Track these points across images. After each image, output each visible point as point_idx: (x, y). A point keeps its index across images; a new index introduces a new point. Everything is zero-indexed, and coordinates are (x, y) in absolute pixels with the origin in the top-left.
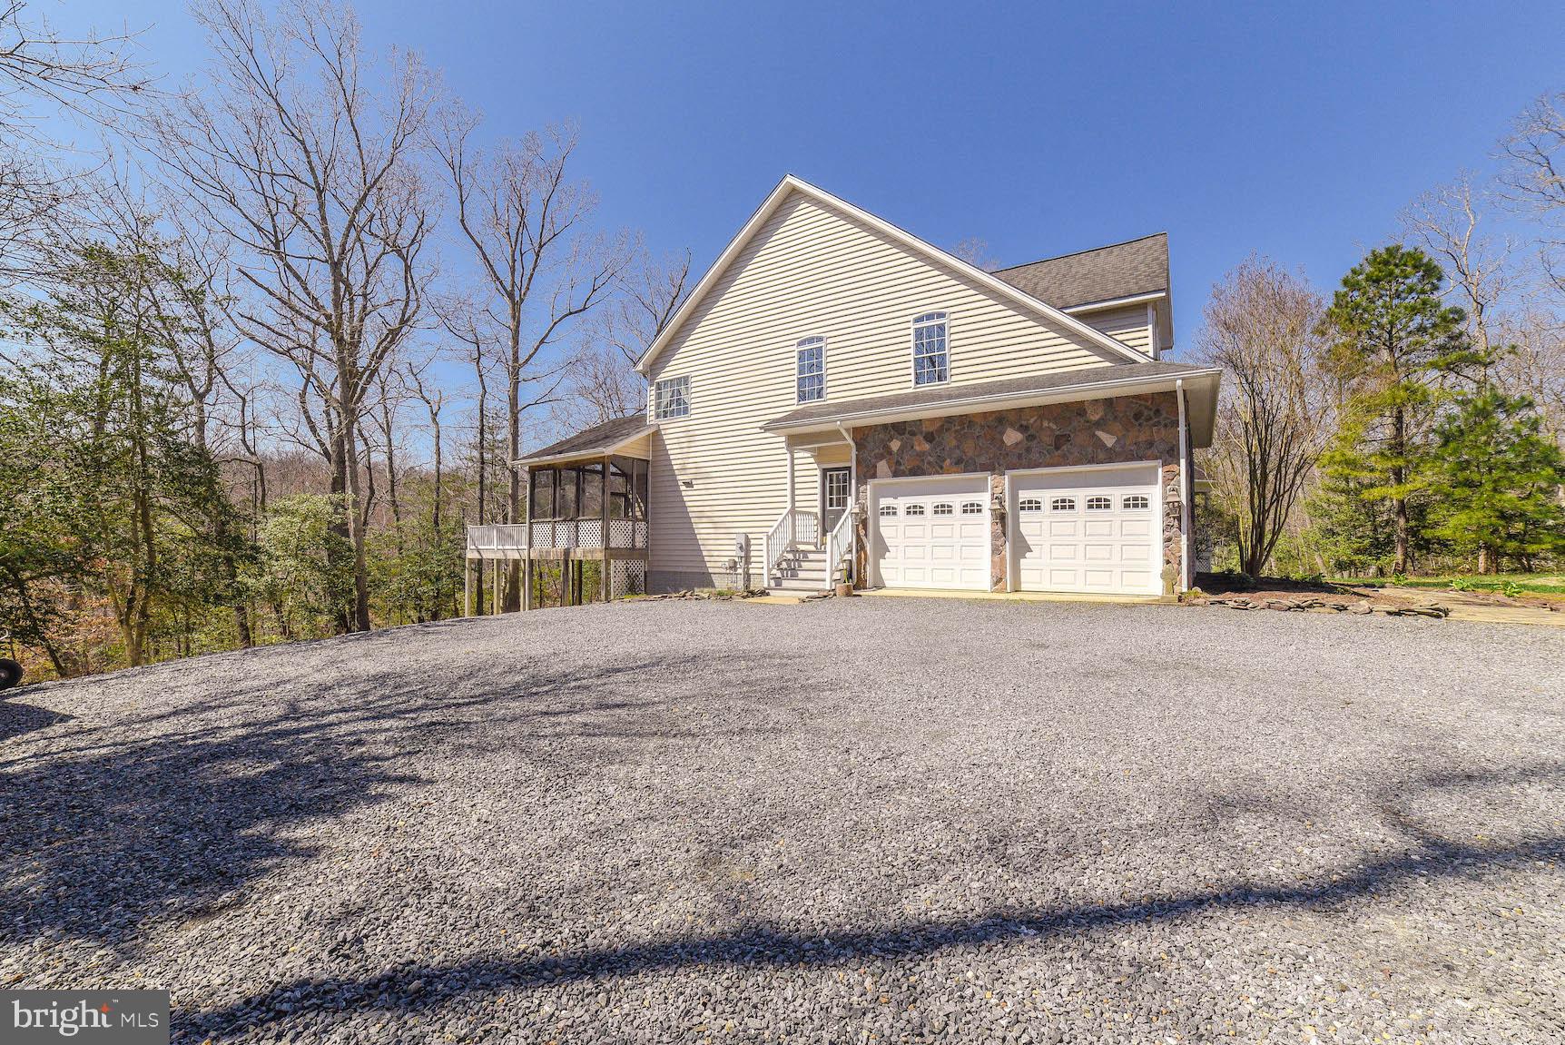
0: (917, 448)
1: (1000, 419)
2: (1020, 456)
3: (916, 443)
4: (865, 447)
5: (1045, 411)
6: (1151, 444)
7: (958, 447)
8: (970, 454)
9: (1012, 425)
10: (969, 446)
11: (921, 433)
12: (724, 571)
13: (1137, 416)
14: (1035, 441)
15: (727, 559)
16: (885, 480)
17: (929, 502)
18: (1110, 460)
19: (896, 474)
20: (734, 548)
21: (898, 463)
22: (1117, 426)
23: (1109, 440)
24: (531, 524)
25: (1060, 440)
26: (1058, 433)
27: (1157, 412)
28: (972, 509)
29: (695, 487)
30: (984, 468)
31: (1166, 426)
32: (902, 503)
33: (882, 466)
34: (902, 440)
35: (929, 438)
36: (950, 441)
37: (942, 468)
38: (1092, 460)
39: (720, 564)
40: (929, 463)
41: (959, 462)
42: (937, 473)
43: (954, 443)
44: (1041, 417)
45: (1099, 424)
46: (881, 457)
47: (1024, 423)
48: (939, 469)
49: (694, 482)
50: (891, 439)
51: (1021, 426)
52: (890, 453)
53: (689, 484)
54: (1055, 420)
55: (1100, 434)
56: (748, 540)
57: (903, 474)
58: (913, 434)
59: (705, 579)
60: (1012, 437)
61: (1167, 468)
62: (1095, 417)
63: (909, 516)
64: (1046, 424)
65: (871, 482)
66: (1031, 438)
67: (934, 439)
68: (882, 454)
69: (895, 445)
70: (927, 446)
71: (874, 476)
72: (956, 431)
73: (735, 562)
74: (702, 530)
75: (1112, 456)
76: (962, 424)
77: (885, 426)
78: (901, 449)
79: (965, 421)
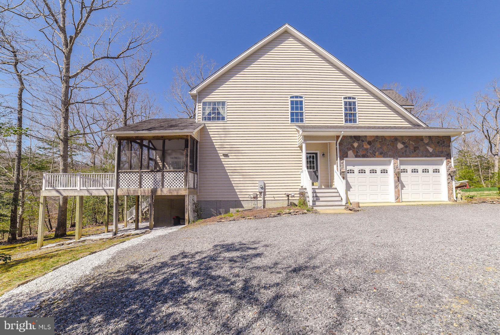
0: (365, 147)
1: (396, 139)
2: (403, 153)
3: (364, 145)
4: (342, 144)
5: (411, 138)
6: (442, 152)
7: (381, 148)
8: (385, 151)
9: (400, 142)
10: (385, 148)
11: (366, 141)
12: (250, 199)
13: (438, 143)
14: (408, 148)
15: (252, 193)
16: (351, 158)
17: (367, 168)
18: (431, 156)
19: (356, 156)
20: (257, 188)
21: (357, 152)
22: (433, 146)
23: (431, 150)
24: (118, 173)
25: (416, 149)
26: (415, 146)
27: (444, 142)
28: (384, 171)
29: (230, 157)
30: (390, 156)
31: (446, 146)
32: (356, 169)
33: (350, 153)
34: (358, 143)
35: (369, 143)
36: (378, 145)
37: (375, 155)
38: (426, 156)
39: (247, 196)
40: (370, 153)
41: (381, 154)
42: (373, 157)
43: (379, 146)
44: (409, 140)
45: (427, 144)
46: (350, 149)
47: (404, 141)
48: (374, 156)
49: (229, 155)
50: (354, 142)
51: (403, 142)
52: (353, 147)
53: (226, 155)
54: (414, 141)
55: (427, 147)
56: (264, 184)
57: (359, 157)
58: (363, 141)
59: (237, 204)
60: (400, 146)
61: (448, 160)
62: (426, 142)
63: (360, 174)
64: (411, 142)
65: (345, 159)
66: (406, 147)
67: (371, 144)
68: (350, 148)
69: (356, 145)
70: (369, 146)
71: (347, 157)
72: (379, 142)
73: (257, 195)
74: (235, 179)
75: (431, 155)
76: (382, 139)
77: (351, 137)
78: (359, 146)
79: (383, 138)
